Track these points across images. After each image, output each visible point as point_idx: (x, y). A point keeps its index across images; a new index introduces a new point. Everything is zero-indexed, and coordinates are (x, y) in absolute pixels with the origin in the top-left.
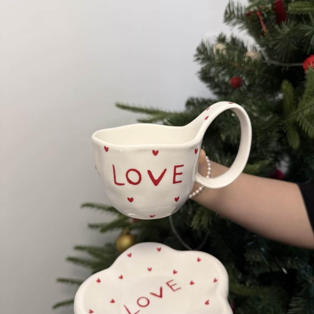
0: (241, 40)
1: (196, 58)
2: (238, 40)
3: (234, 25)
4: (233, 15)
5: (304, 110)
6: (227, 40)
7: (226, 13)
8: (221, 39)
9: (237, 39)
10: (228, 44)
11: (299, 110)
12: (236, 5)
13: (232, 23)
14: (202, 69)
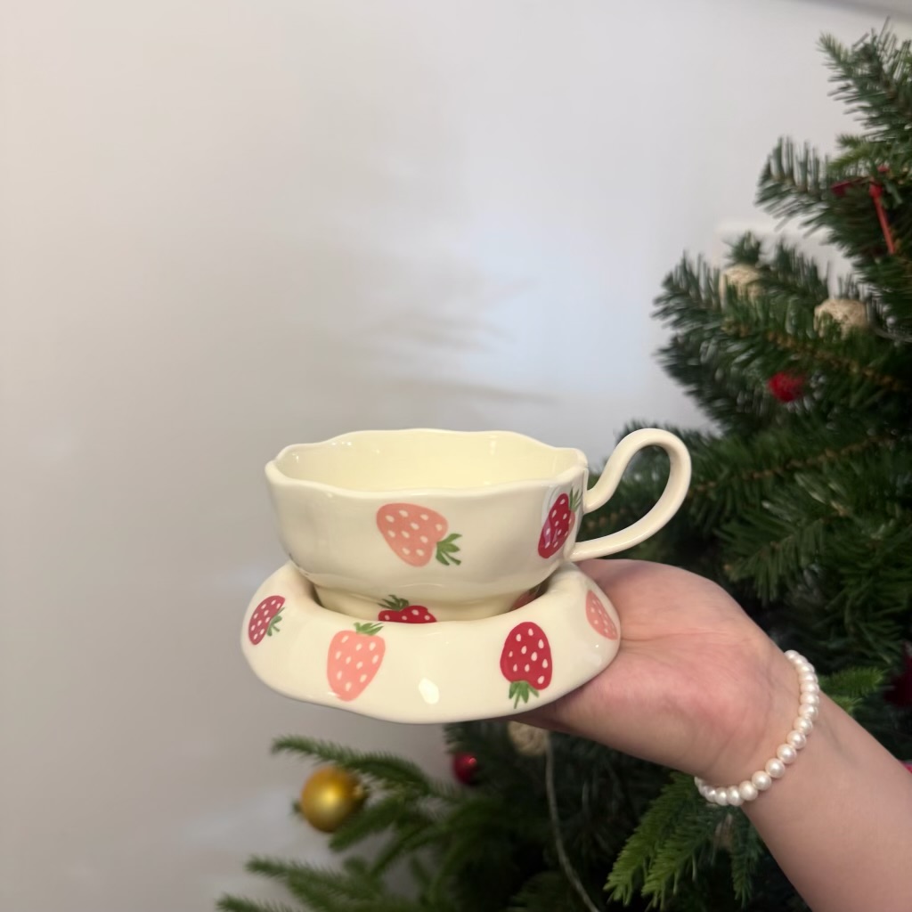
0: (808, 257)
1: (660, 307)
2: (802, 259)
4: (788, 182)
7: (767, 175)
8: (747, 253)
9: (797, 254)
12: (799, 152)
13: (784, 207)
14: (675, 339)
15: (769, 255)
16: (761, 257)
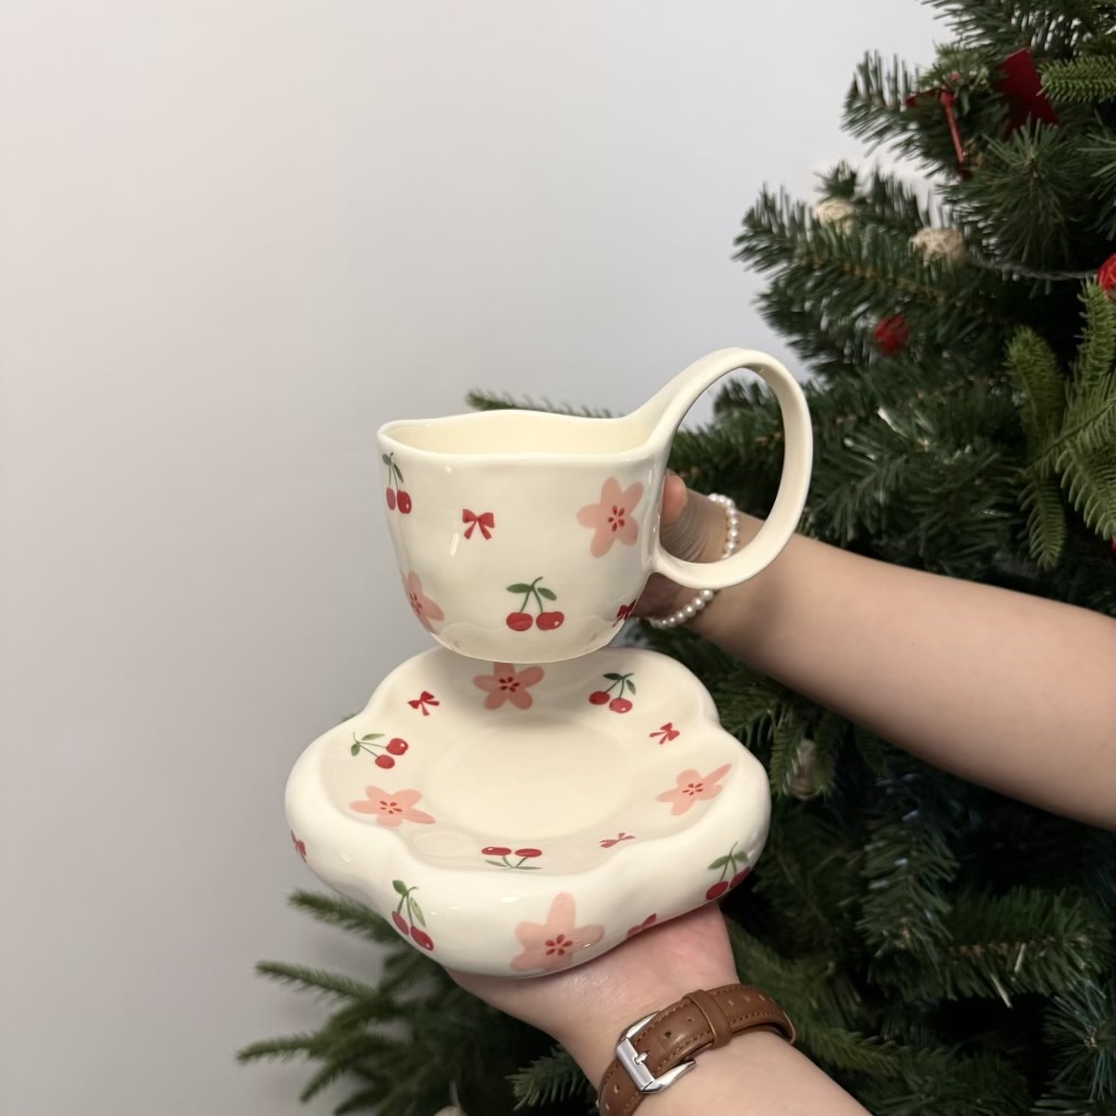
0: (908, 186)
1: (741, 248)
2: (900, 187)
3: (881, 133)
4: (877, 101)
5: (1078, 431)
6: (860, 185)
7: (854, 93)
8: (841, 186)
9: (896, 185)
10: (862, 201)
11: (1065, 433)
12: (887, 68)
13: (873, 130)
14: (775, 284)
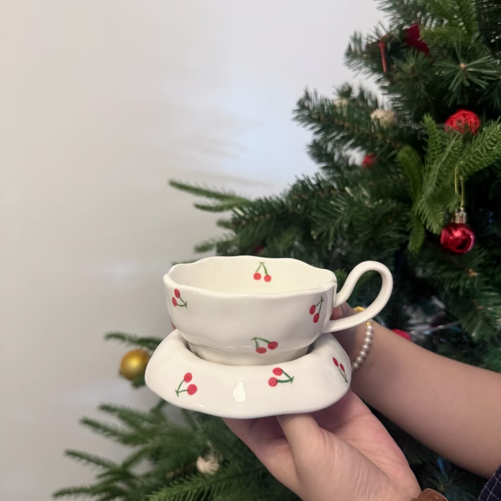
1: (295, 115)
3: (360, 68)
6: (353, 93)
7: (349, 50)
8: (345, 93)
13: (356, 65)
14: (314, 141)
15: (356, 93)
16: (352, 95)
